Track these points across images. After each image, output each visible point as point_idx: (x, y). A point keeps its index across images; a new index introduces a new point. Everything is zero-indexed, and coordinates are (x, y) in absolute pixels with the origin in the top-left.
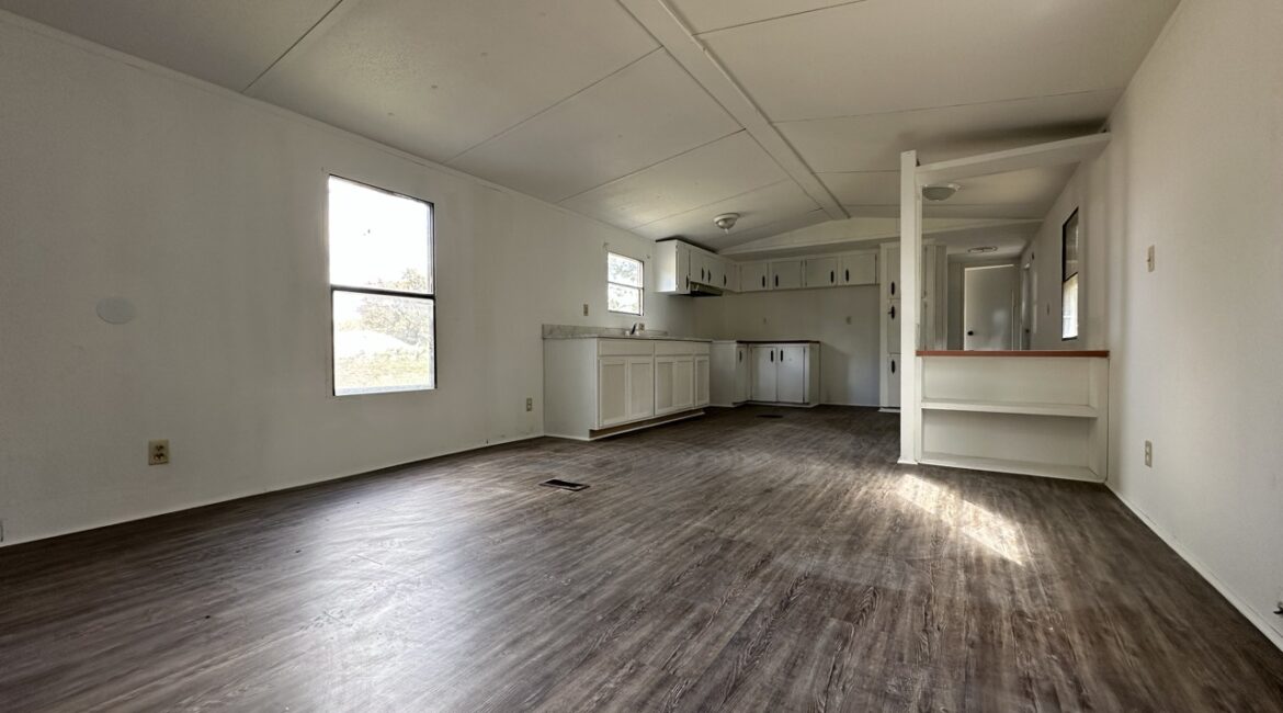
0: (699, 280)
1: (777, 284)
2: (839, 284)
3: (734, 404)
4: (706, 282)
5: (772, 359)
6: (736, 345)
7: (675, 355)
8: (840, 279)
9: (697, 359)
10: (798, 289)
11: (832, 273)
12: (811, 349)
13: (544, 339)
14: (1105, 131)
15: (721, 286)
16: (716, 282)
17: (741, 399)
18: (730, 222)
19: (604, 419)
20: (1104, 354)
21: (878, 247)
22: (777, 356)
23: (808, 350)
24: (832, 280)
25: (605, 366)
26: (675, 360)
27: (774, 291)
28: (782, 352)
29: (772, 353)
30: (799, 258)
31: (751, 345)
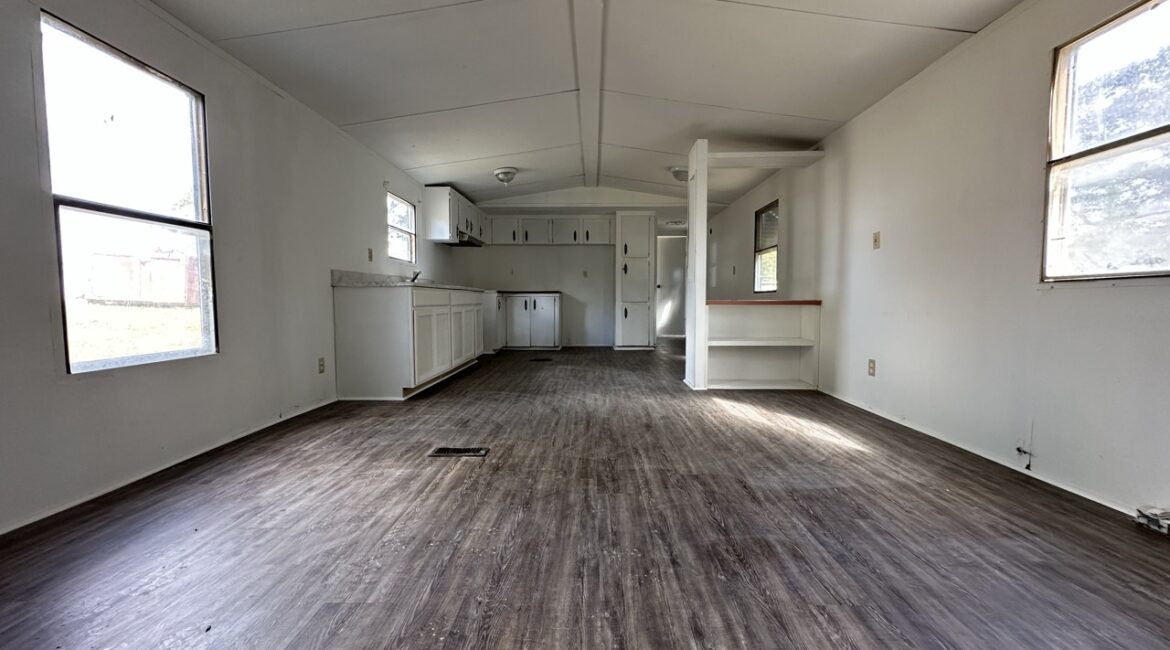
0: (464, 230)
1: (527, 239)
2: (581, 242)
3: (495, 350)
4: (468, 232)
5: (526, 308)
6: (496, 295)
7: (462, 305)
8: (581, 239)
9: (476, 308)
10: (546, 245)
11: (575, 233)
12: (560, 299)
13: (333, 287)
14: (817, 149)
15: (480, 237)
16: (477, 233)
17: (499, 346)
18: (510, 176)
19: (420, 374)
20: (818, 303)
21: (615, 214)
22: (530, 305)
23: (557, 299)
24: (575, 239)
25: (419, 317)
26: (463, 309)
27: (523, 245)
28: (535, 302)
29: (526, 302)
30: (546, 217)
31: (505, 295)
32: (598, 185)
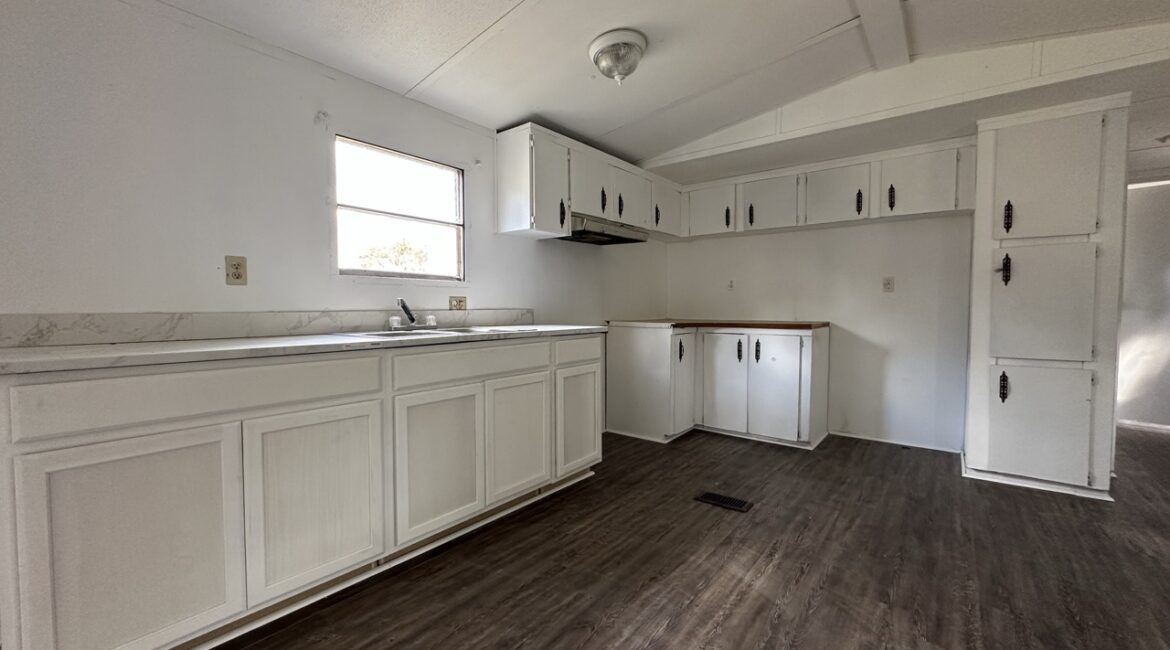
0: (597, 212)
1: (751, 221)
2: (875, 215)
4: (611, 214)
5: (740, 357)
6: (670, 331)
8: (876, 206)
9: (561, 374)
10: (789, 229)
11: (860, 195)
12: (815, 339)
15: (648, 224)
16: (636, 216)
17: (682, 426)
22: (749, 351)
23: (808, 343)
24: (859, 209)
27: (746, 233)
28: (758, 344)
29: (740, 344)
30: (791, 172)
31: (702, 330)
32: (912, 57)
